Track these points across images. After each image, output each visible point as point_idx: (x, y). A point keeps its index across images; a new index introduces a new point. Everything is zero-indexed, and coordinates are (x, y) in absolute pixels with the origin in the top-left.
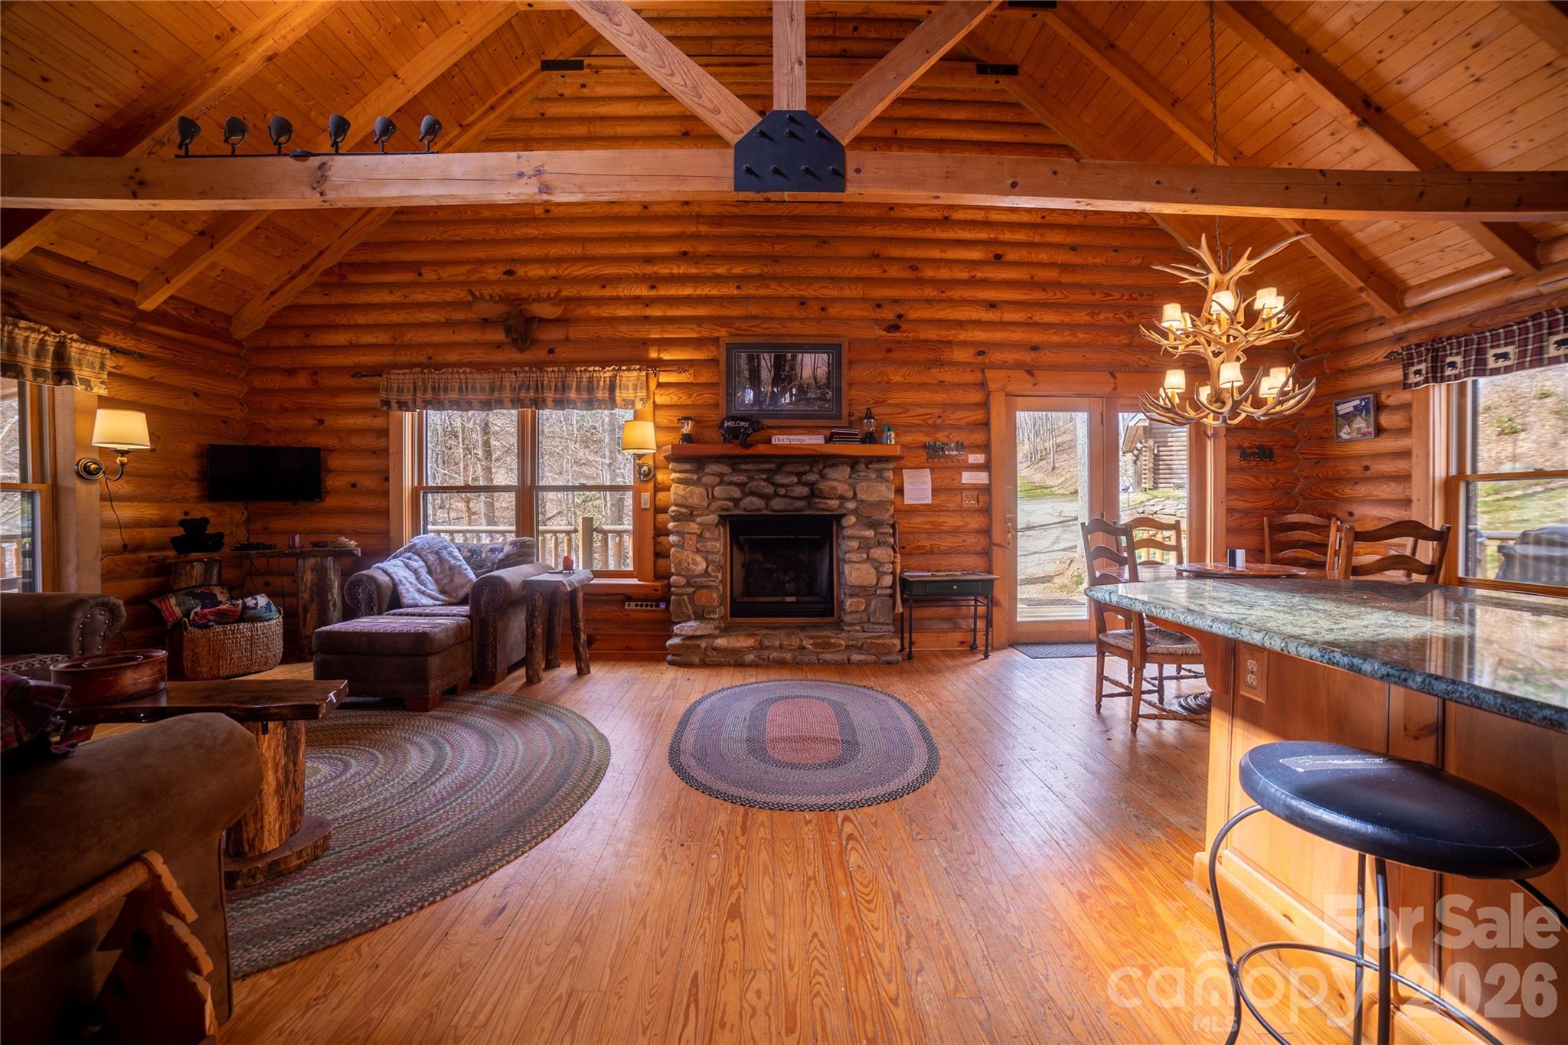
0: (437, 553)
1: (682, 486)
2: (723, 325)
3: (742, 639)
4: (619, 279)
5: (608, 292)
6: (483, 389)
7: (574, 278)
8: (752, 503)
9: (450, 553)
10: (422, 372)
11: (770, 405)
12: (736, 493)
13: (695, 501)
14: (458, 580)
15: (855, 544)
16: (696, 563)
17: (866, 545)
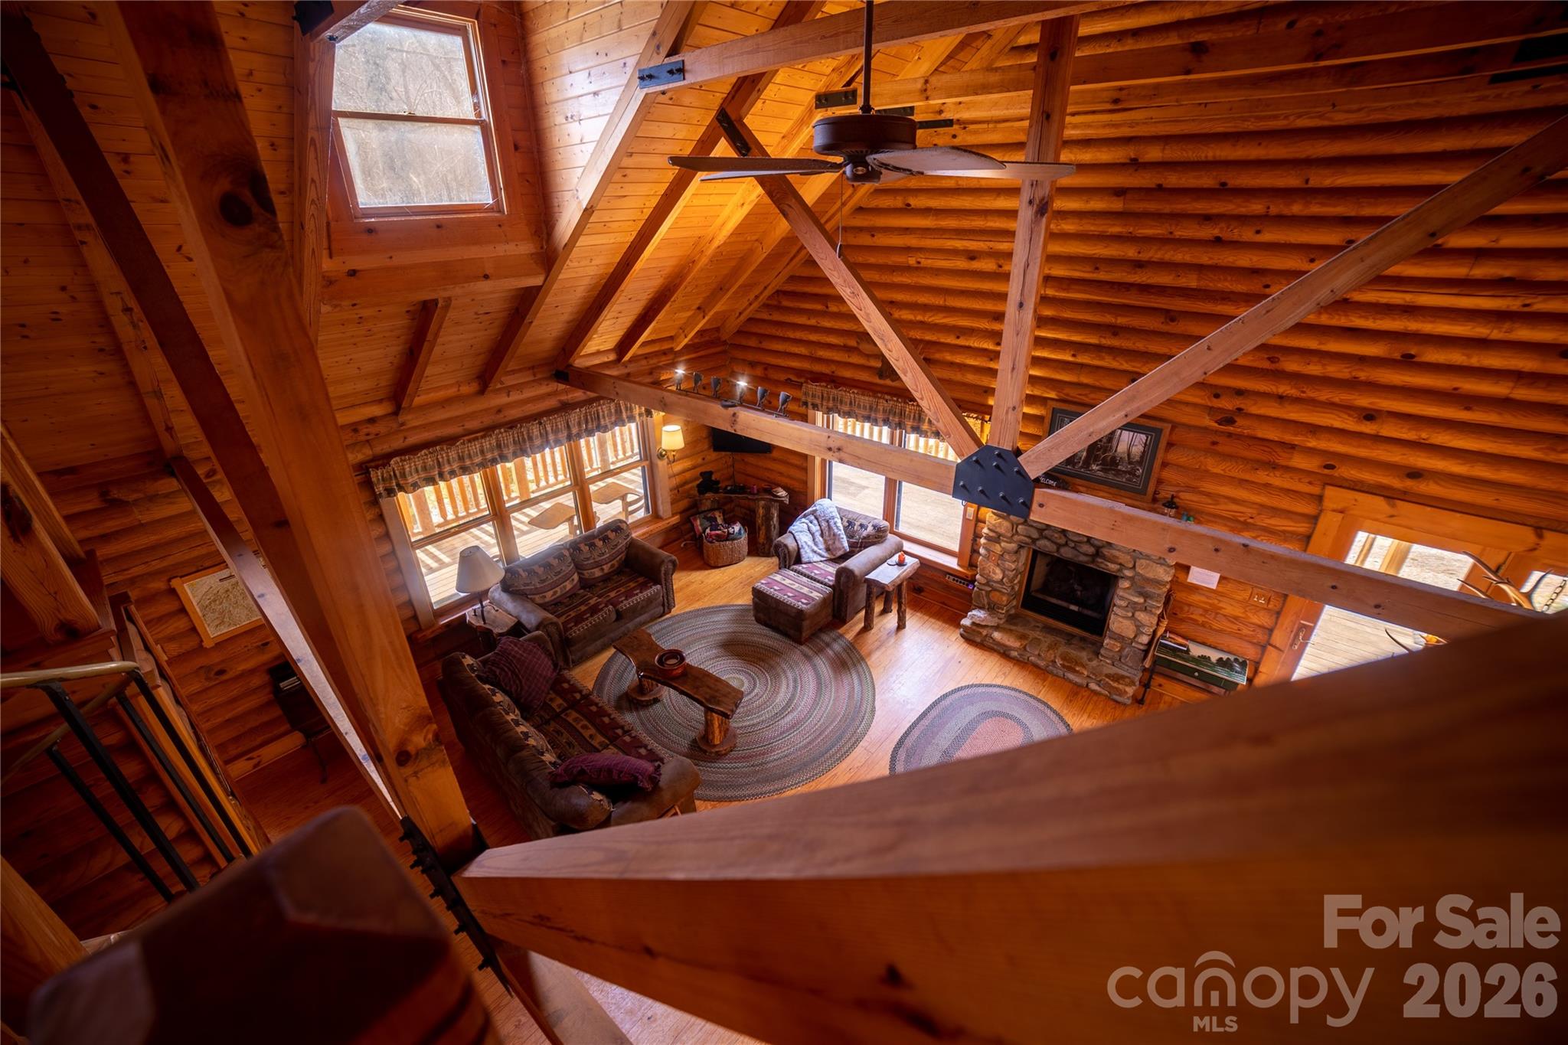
0: (828, 521)
1: (995, 517)
2: (1053, 389)
3: (1012, 640)
4: (971, 332)
5: (962, 342)
6: (865, 408)
7: (936, 325)
8: (1046, 546)
9: (835, 523)
10: (826, 387)
11: (1082, 467)
12: (1035, 535)
13: (1002, 531)
14: (837, 544)
15: (1123, 603)
16: (994, 573)
17: (1134, 607)
